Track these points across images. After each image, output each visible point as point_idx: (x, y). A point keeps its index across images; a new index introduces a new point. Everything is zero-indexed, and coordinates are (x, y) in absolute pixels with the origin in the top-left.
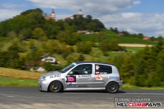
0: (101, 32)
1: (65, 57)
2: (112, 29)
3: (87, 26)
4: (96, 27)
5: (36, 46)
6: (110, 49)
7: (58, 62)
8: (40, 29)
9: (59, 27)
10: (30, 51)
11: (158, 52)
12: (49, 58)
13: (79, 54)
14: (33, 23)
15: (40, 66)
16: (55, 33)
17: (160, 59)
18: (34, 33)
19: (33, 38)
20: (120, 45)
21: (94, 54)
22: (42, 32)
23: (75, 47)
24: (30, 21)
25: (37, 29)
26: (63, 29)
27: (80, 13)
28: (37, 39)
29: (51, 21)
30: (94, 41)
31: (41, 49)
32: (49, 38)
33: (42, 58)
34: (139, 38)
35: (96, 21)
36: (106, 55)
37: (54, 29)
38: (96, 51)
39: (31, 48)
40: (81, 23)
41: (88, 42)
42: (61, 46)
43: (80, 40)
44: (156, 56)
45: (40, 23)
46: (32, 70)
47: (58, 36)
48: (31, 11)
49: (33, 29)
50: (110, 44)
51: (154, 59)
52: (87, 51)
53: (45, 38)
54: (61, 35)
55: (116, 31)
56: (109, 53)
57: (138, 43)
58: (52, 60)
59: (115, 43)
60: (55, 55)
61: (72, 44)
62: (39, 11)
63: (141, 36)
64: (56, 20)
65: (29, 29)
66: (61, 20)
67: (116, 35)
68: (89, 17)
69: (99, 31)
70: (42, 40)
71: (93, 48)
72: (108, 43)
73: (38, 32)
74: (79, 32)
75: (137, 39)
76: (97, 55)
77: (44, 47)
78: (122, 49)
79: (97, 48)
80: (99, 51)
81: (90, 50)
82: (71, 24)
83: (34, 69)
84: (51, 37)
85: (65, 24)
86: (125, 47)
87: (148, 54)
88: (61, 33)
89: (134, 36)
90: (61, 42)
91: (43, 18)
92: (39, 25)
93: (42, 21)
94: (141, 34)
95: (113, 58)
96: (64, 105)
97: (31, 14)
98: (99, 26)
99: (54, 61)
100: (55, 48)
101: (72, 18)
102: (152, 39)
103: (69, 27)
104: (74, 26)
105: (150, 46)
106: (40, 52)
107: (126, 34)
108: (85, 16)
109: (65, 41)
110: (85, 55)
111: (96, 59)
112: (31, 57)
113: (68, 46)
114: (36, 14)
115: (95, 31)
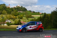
0: (26, 12)
1: (14, 20)
2: (29, 11)
3: (21, 10)
4: (24, 10)
5: (3, 17)
6: (29, 17)
7: (11, 22)
8: (5, 11)
9: (12, 10)
10: (1, 18)
11: (44, 18)
12: (8, 21)
13: (18, 19)
14: (2, 9)
15: (5, 23)
16: (10, 12)
17: (45, 20)
18: (3, 12)
19: (2, 14)
20: (32, 16)
21: (24, 19)
22: (5, 12)
23: (17, 17)
24: (1, 8)
25: (4, 11)
26: (13, 11)
27: (19, 5)
28: (4, 14)
29: (9, 8)
30: (23, 15)
31: (5, 18)
32: (8, 14)
33: (6, 21)
34: (38, 13)
35: (24, 8)
36: (28, 19)
37: (10, 11)
38: (24, 18)
39: (2, 17)
40: (19, 9)
41: (22, 15)
42: (12, 16)
43: (19, 14)
44: (44, 19)
45: (5, 9)
46: (2, 25)
47: (11, 13)
48: (2, 5)
49: (2, 11)
50: (29, 15)
51: (43, 20)
52: (21, 18)
53: (7, 14)
54: (12, 13)
55: (31, 11)
56: (28, 18)
57: (38, 15)
58: (9, 21)
59: (30, 15)
60: (10, 20)
61: (16, 16)
62: (4, 4)
63: (39, 13)
64: (11, 8)
65: (1, 11)
66: (12, 8)
67: (31, 12)
68: (22, 7)
69: (25, 11)
70: (6, 15)
71: (23, 17)
72: (28, 15)
73: (4, 12)
74: (18, 12)
75: (38, 14)
76: (25, 19)
77: (6, 17)
78: (33, 17)
79: (25, 17)
80: (25, 18)
81: (22, 18)
82: (15, 9)
83: (3, 25)
84: (9, 13)
85: (14, 9)
86: (34, 16)
87: (41, 19)
88: (12, 12)
89: (37, 13)
90: (12, 15)
91: (6, 7)
92: (4, 9)
93: (5, 8)
94: (39, 12)
95: (30, 20)
96: (13, 37)
97: (2, 6)
98: (25, 10)
99: (10, 22)
100: (10, 17)
101: (16, 7)
102: (42, 14)
103: (15, 10)
104: (17, 10)
105: (42, 16)
106: (5, 19)
107: (34, 12)
108: (20, 6)
109: (14, 15)
110: (20, 19)
111: (24, 21)
112: (2, 20)
113: (15, 17)
114: (3, 5)
115: (24, 11)
